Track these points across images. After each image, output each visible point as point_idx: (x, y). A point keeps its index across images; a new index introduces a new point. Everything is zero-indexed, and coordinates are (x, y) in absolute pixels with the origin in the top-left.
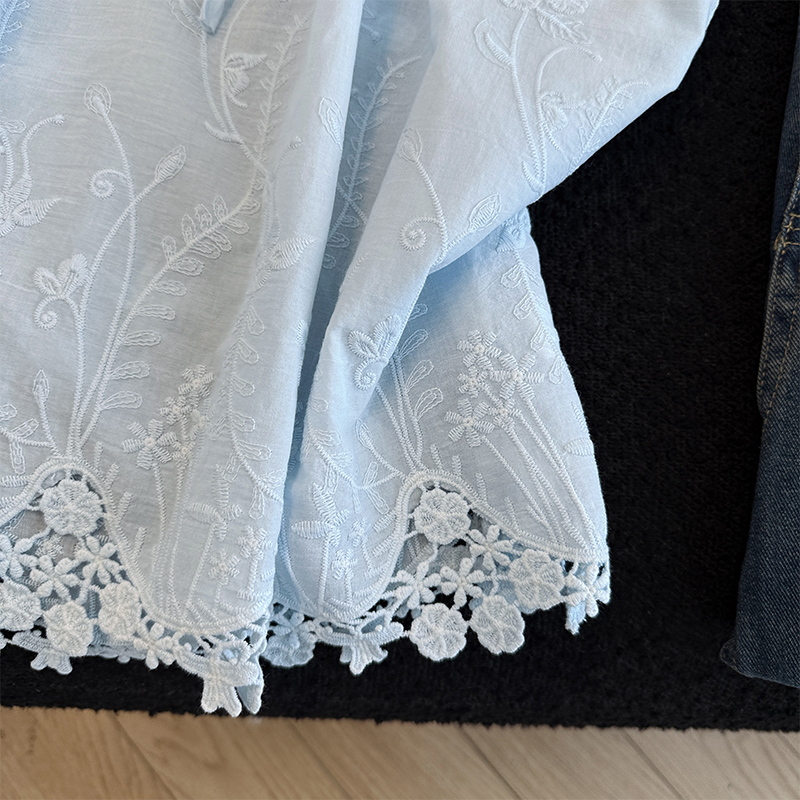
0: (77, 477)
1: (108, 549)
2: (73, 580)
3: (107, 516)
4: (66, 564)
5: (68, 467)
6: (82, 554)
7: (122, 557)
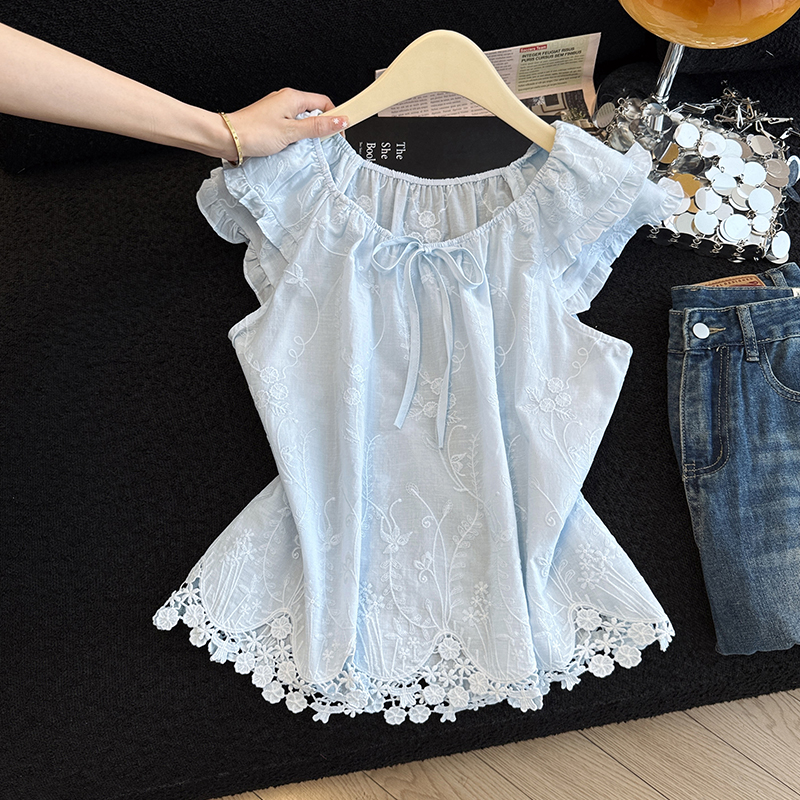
0: (449, 636)
1: (467, 661)
2: (456, 677)
3: (463, 648)
4: (452, 672)
5: (445, 633)
6: (457, 666)
7: (473, 663)
